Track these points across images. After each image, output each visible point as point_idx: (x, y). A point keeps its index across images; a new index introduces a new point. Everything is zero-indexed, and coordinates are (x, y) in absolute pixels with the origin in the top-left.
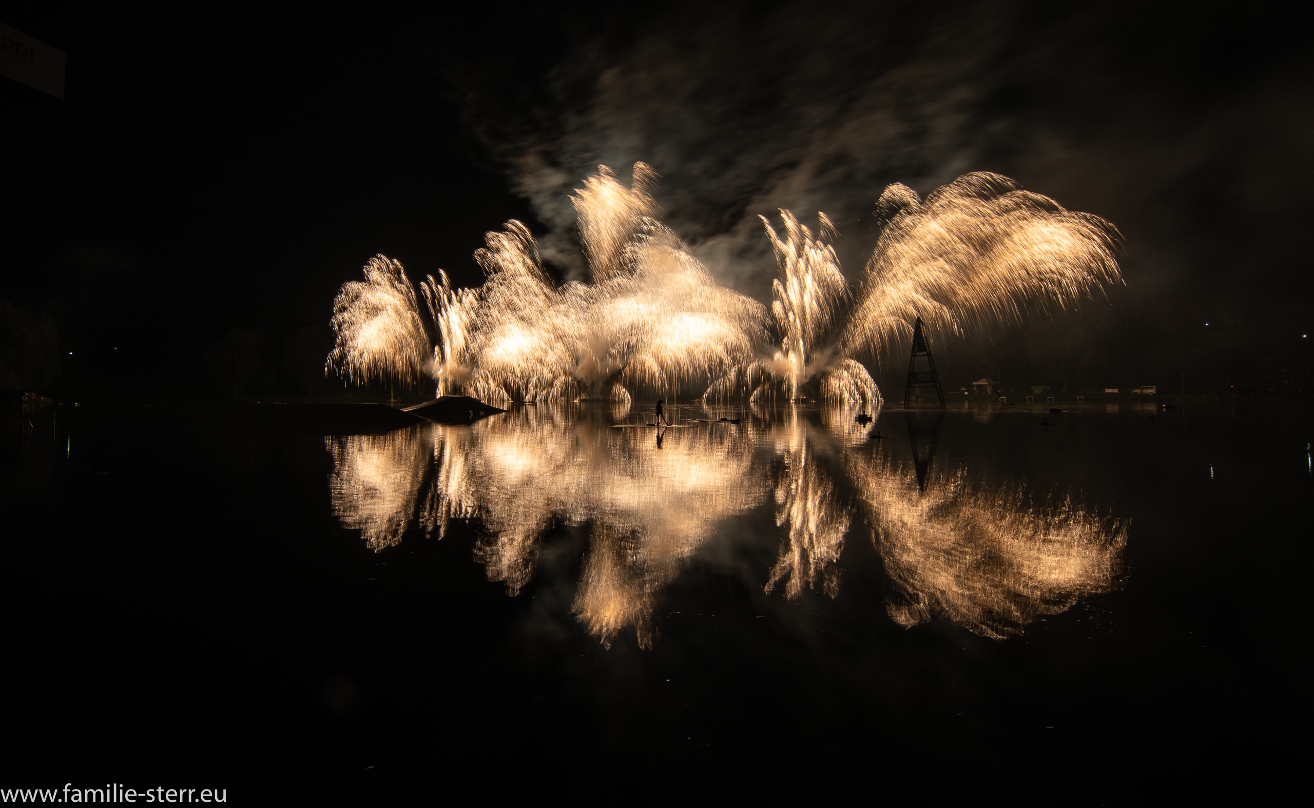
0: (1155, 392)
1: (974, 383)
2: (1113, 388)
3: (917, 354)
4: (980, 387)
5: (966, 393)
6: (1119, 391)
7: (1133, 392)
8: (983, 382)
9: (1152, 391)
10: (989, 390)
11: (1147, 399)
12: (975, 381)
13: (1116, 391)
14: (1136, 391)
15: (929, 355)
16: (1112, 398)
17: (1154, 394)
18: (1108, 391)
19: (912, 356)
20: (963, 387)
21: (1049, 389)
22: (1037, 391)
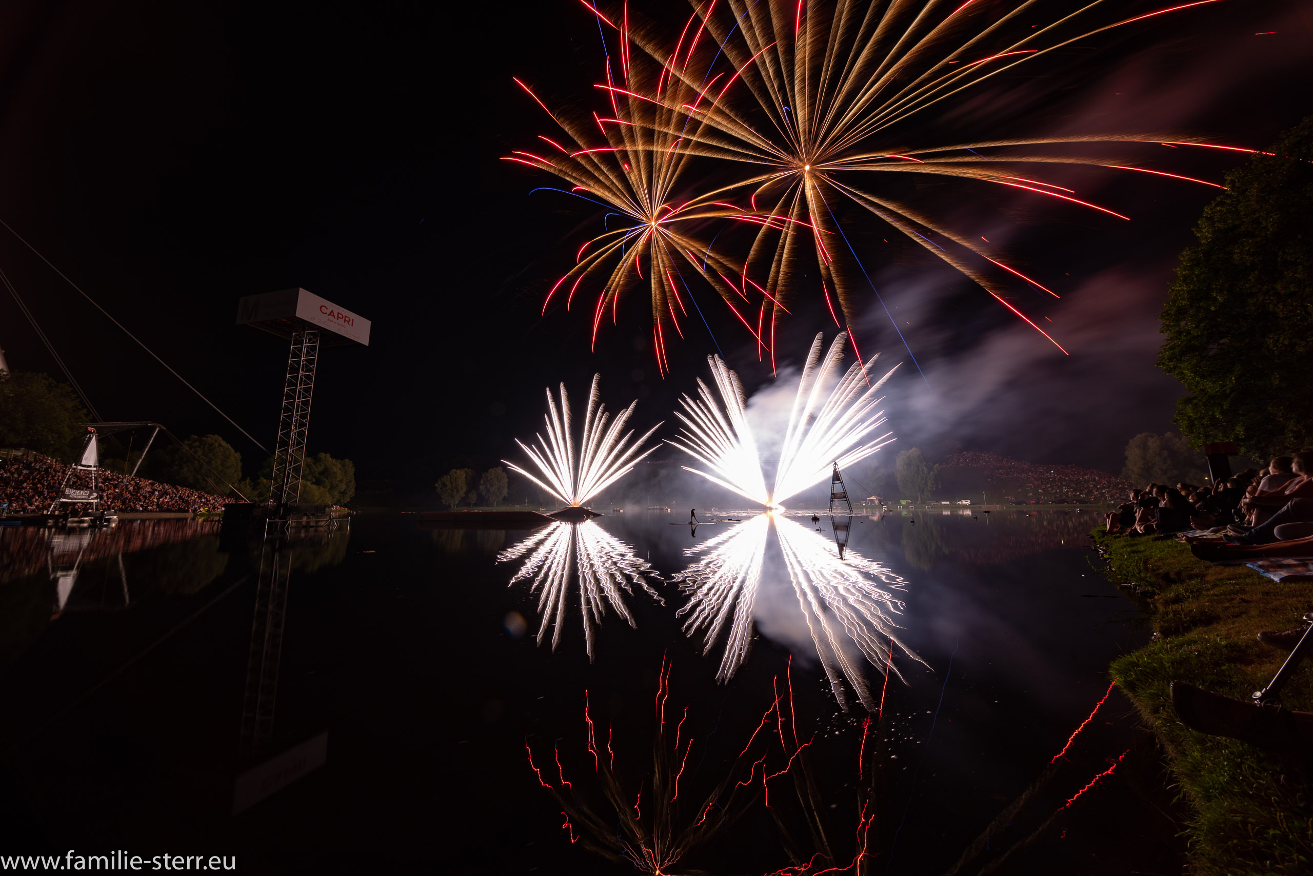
1: (868, 499)
2: (946, 502)
3: (835, 482)
4: (872, 501)
5: (864, 504)
7: (957, 504)
8: (873, 498)
9: (967, 503)
10: (877, 502)
11: (965, 507)
12: (869, 497)
13: (948, 503)
14: (959, 503)
15: (841, 483)
16: (946, 507)
17: (969, 505)
18: (943, 503)
19: (833, 483)
20: (862, 500)
21: (910, 501)
22: (904, 502)
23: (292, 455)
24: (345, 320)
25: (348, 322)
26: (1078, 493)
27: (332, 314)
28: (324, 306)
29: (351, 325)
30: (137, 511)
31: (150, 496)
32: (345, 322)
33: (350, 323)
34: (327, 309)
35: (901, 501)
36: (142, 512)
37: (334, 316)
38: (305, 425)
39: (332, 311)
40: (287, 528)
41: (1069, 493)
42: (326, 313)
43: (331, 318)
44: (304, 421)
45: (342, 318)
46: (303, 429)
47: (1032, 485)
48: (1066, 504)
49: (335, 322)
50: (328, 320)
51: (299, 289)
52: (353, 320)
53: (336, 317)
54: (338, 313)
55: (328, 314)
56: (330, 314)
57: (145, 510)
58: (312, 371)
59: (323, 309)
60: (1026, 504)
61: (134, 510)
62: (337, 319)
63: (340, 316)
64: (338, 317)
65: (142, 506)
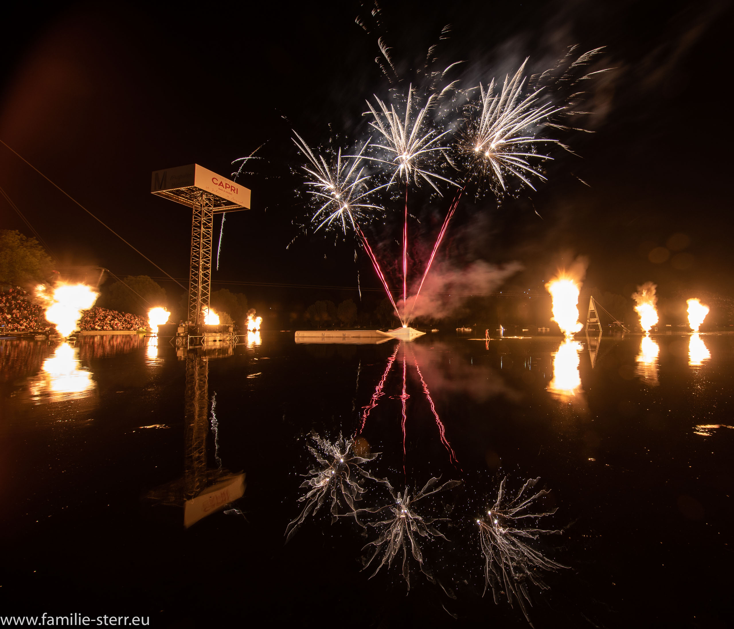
2: (669, 324)
5: (610, 327)
6: (672, 326)
7: (677, 326)
24: (232, 189)
25: (234, 190)
27: (221, 184)
28: (216, 179)
29: (236, 192)
30: (96, 330)
31: (104, 319)
32: (231, 191)
33: (236, 191)
34: (217, 180)
36: (100, 330)
37: (223, 186)
38: (209, 269)
39: (221, 182)
40: (203, 341)
42: (217, 184)
43: (221, 187)
44: (208, 265)
45: (229, 188)
46: (208, 271)
49: (224, 191)
50: (219, 189)
51: (195, 165)
52: (237, 189)
53: (225, 187)
54: (226, 184)
55: (219, 184)
56: (219, 185)
57: (103, 329)
58: (210, 228)
59: (214, 180)
61: (94, 329)
62: (226, 188)
63: (228, 186)
64: (226, 187)
65: (98, 326)
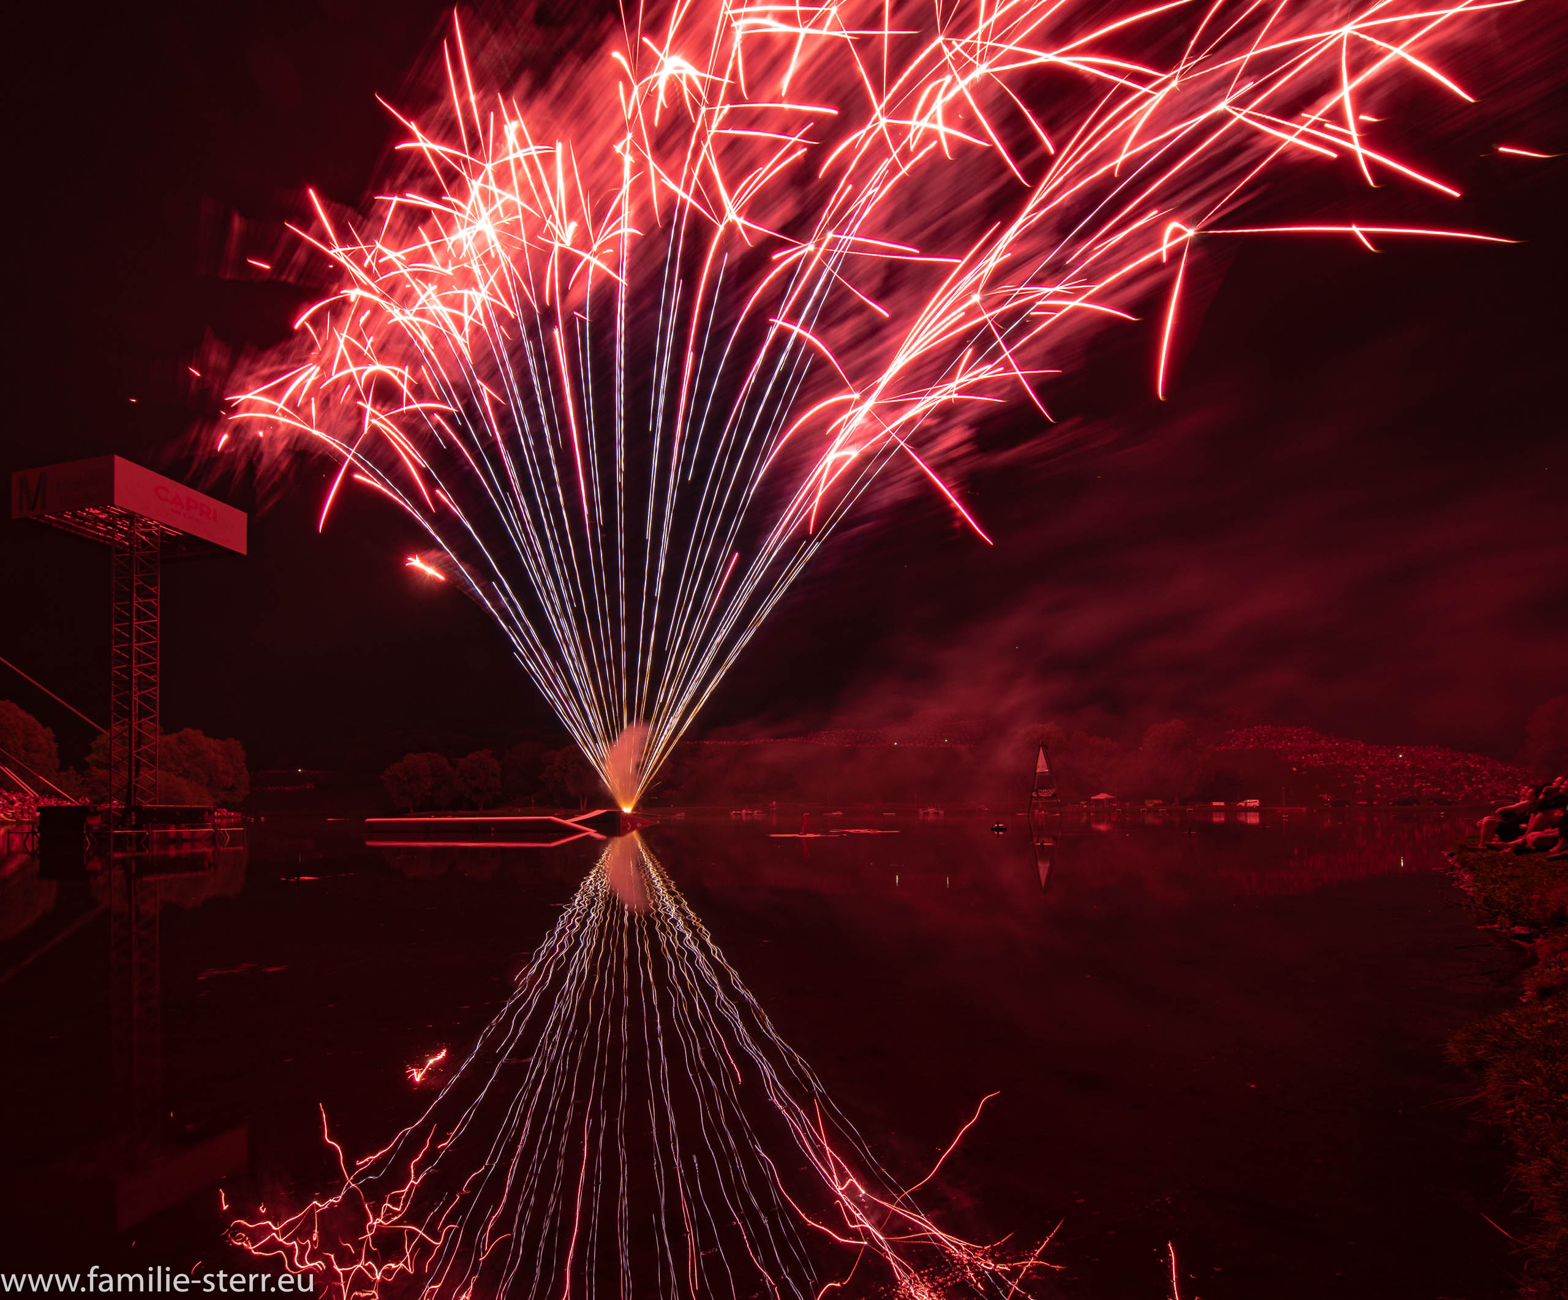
0: (1258, 805)
1: (1092, 798)
2: (1220, 802)
4: (1098, 801)
5: (1085, 806)
6: (1225, 804)
7: (1238, 805)
8: (1102, 796)
9: (1254, 803)
10: (1106, 803)
11: (1250, 811)
12: (1094, 795)
13: (1222, 804)
14: (1241, 804)
16: (1219, 809)
17: (1257, 807)
18: (1215, 804)
20: (1083, 800)
21: (1161, 802)
22: (1150, 804)
23: (140, 733)
24: (202, 512)
25: (207, 514)
26: (1438, 789)
27: (177, 500)
28: (165, 489)
29: (213, 518)
32: (201, 515)
33: (211, 515)
34: (168, 491)
35: (1146, 802)
37: (181, 504)
38: (153, 683)
39: (177, 496)
40: (146, 843)
41: (1424, 790)
43: (177, 507)
44: (152, 678)
45: (196, 508)
46: (151, 690)
47: (1362, 776)
48: (1415, 805)
49: (184, 515)
50: (172, 510)
51: (114, 458)
52: (215, 510)
54: (187, 498)
55: (171, 500)
58: (154, 596)
59: (160, 491)
60: (1350, 805)
63: (192, 504)
